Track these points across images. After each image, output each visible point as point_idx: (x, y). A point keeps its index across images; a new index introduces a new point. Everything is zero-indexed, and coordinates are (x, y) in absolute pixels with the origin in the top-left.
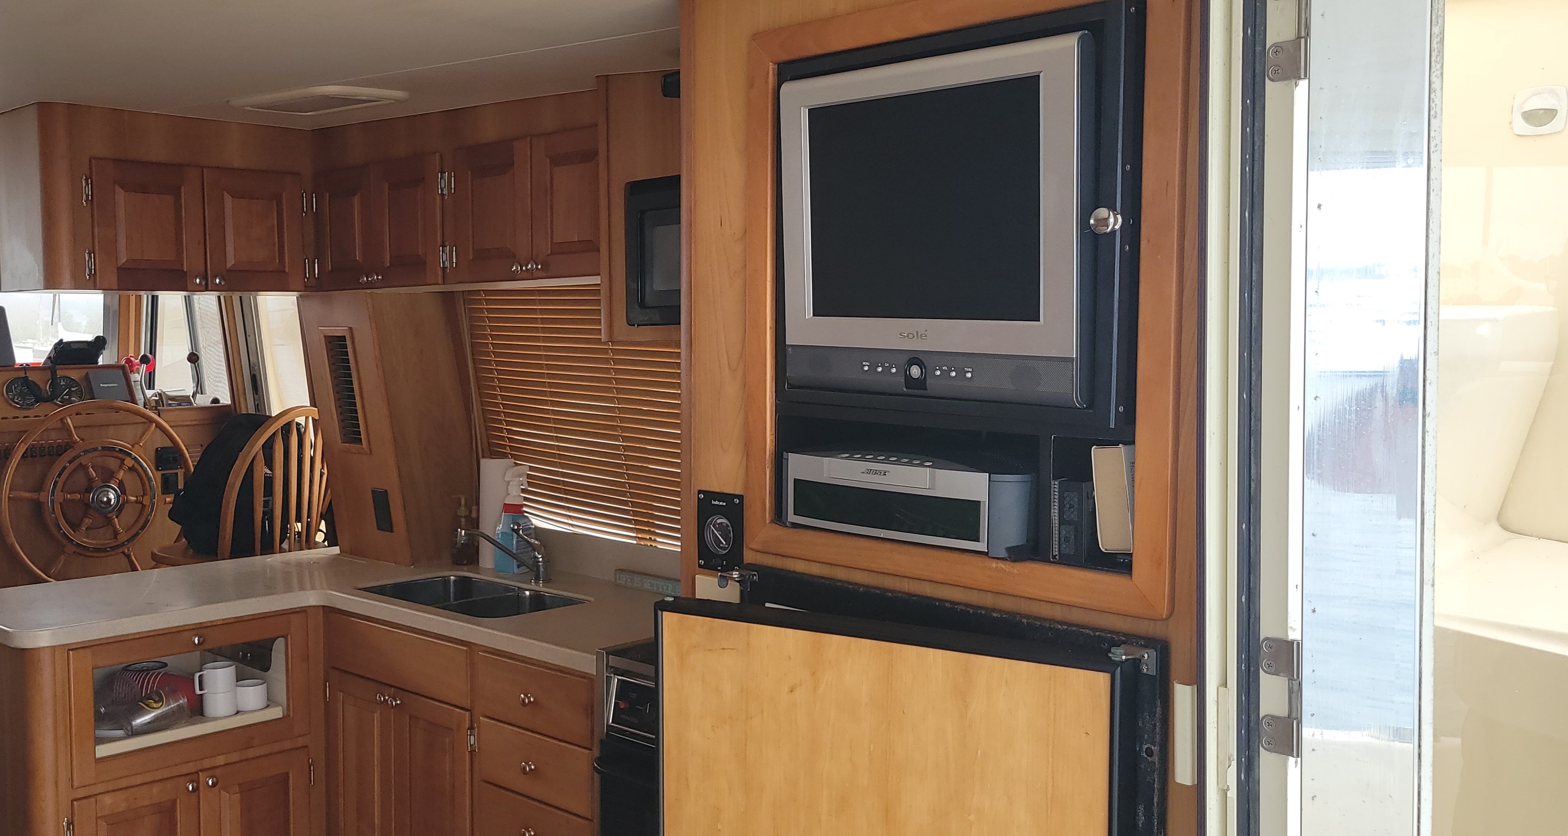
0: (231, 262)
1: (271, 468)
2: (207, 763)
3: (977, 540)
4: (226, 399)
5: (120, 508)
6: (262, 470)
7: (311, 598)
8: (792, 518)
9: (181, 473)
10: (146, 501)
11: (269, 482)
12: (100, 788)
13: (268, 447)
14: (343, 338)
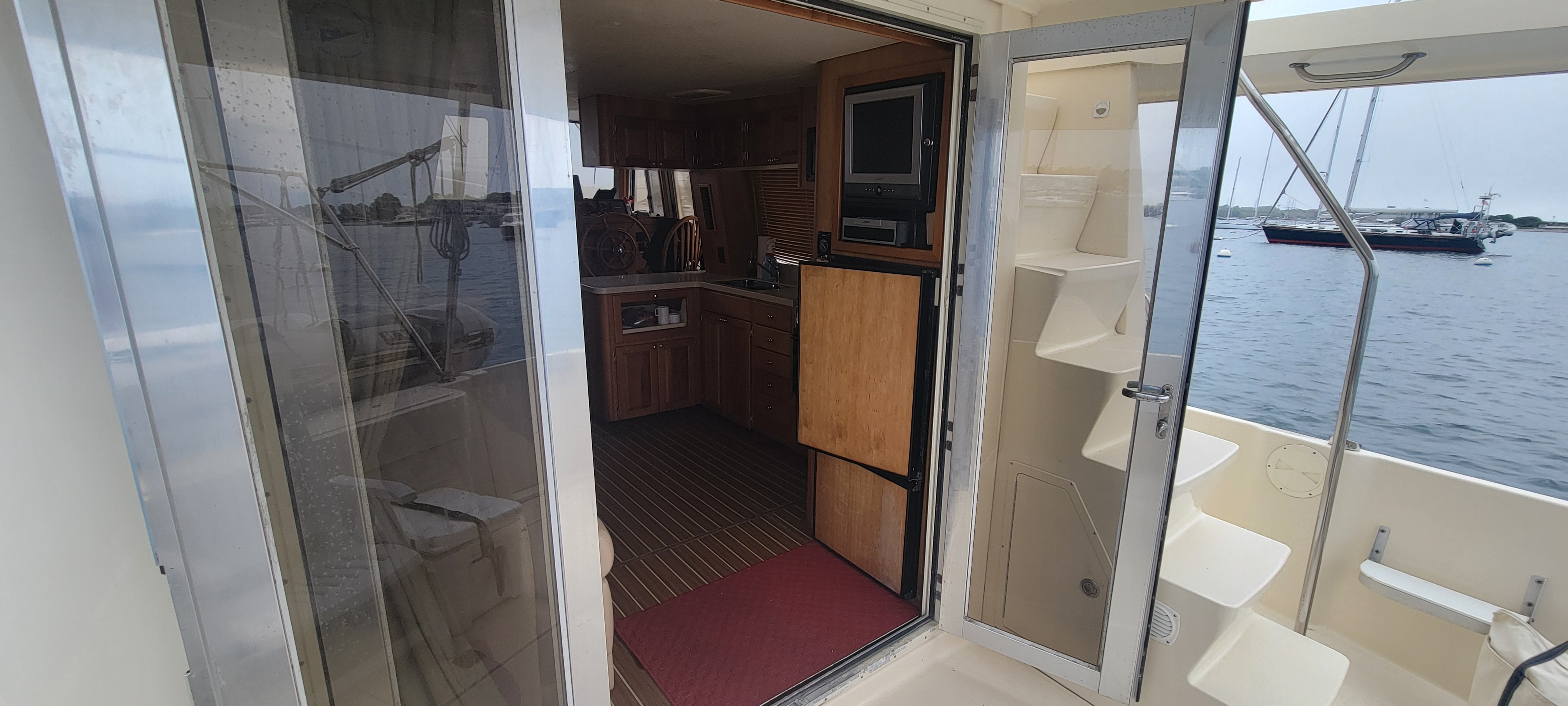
0: (666, 157)
1: (680, 239)
2: (660, 340)
3: (893, 241)
4: (662, 214)
5: (624, 254)
6: (677, 240)
7: (695, 284)
8: (844, 238)
9: (645, 243)
10: (633, 252)
11: (679, 244)
12: (624, 344)
13: (679, 230)
14: (707, 188)
